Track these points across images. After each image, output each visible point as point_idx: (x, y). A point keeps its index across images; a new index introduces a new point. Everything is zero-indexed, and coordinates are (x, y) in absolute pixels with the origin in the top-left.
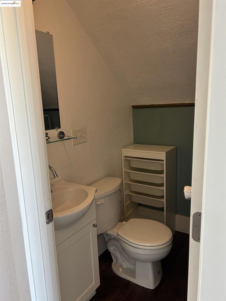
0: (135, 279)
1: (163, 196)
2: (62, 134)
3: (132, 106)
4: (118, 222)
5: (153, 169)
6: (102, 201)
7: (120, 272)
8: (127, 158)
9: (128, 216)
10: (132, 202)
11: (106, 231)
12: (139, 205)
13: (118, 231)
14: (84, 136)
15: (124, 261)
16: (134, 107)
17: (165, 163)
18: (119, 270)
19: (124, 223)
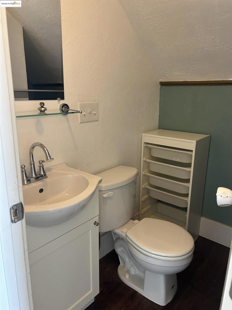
0: (143, 290)
1: (188, 194)
2: (65, 107)
3: (160, 82)
4: (129, 220)
5: (178, 160)
6: (111, 193)
7: (126, 279)
8: (148, 145)
9: (143, 213)
10: (150, 198)
11: (114, 230)
12: (158, 201)
13: (127, 231)
14: (95, 113)
15: (133, 266)
16: (162, 84)
17: (193, 154)
18: (125, 276)
19: (136, 221)
